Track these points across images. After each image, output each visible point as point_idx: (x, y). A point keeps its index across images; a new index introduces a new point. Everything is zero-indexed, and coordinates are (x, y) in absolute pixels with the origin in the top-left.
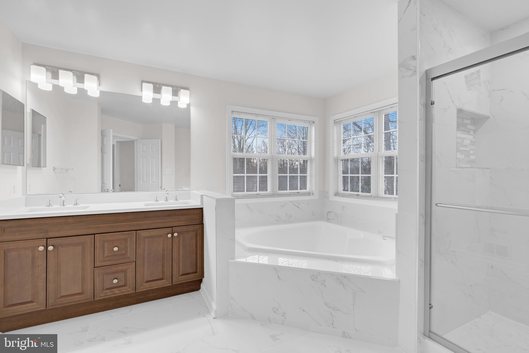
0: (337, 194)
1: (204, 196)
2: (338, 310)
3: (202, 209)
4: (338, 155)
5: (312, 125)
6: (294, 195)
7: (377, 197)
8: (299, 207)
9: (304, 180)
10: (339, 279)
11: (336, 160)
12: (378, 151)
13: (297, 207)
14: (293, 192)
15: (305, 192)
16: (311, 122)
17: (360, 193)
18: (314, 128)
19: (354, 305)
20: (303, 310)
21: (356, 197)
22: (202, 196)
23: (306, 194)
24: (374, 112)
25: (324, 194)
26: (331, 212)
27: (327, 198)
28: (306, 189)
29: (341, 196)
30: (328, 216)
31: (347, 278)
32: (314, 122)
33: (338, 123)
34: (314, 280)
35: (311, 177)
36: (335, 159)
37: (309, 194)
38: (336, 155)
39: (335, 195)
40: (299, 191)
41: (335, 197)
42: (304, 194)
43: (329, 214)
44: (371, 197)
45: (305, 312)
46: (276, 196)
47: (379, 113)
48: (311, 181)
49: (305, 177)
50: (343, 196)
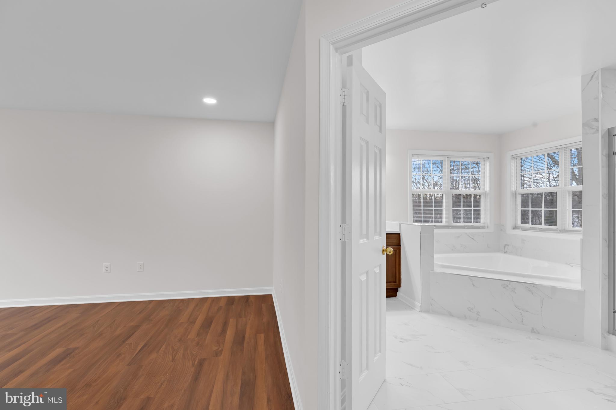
0: (515, 228)
1: (402, 225)
2: (527, 311)
3: (399, 234)
4: (516, 189)
5: (486, 160)
6: (469, 227)
7: (564, 231)
8: (474, 239)
9: (477, 213)
10: (528, 288)
11: (515, 195)
12: (565, 186)
13: (472, 238)
14: (466, 224)
15: (479, 225)
16: (485, 158)
17: (543, 226)
18: (489, 163)
19: (542, 308)
20: (496, 311)
21: (538, 230)
22: (400, 225)
23: (481, 227)
24: (560, 148)
25: (500, 228)
26: (508, 245)
27: (504, 232)
28: (480, 222)
29: (520, 229)
30: (504, 249)
31: (535, 287)
32: (488, 158)
33: (516, 158)
34: (505, 288)
35: (485, 210)
36: (513, 194)
37: (484, 227)
38: (514, 190)
39: (514, 229)
40: (473, 223)
41: (514, 230)
42: (479, 227)
43: (507, 246)
44: (556, 230)
45: (497, 311)
46: (450, 228)
47: (565, 149)
48: (485, 214)
49: (479, 211)
50: (523, 229)
